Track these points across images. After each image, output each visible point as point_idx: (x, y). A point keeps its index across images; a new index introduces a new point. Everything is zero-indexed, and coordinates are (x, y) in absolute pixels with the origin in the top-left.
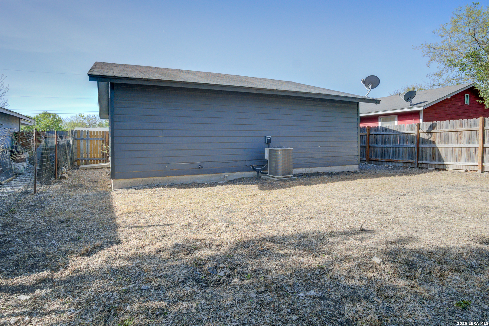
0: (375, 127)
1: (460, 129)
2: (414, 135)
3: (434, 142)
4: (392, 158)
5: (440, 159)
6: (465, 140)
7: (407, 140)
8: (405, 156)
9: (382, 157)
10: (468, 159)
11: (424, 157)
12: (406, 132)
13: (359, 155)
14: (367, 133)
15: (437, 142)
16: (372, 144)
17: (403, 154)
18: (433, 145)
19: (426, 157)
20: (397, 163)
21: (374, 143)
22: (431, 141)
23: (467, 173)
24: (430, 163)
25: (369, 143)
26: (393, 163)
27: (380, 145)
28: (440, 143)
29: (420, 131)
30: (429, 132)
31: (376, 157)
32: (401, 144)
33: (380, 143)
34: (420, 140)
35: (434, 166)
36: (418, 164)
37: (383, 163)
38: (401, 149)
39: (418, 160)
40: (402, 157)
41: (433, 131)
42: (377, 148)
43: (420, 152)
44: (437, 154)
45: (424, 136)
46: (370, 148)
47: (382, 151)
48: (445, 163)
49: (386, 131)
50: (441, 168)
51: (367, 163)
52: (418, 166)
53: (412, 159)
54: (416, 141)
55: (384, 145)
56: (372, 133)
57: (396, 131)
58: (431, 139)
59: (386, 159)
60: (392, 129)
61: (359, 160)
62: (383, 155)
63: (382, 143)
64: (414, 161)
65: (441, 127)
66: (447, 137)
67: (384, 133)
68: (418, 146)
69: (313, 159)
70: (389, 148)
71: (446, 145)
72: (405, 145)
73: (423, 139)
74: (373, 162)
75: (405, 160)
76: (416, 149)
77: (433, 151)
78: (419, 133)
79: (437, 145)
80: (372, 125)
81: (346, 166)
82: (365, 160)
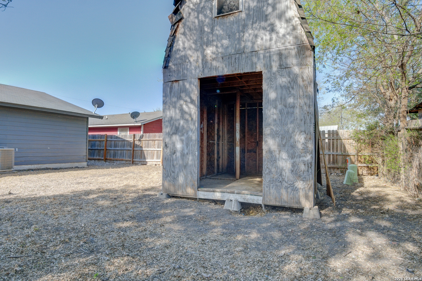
0: (111, 135)
1: (154, 139)
2: (132, 142)
3: (142, 147)
4: (120, 157)
5: (145, 158)
6: (156, 146)
7: (128, 146)
8: (126, 156)
9: (113, 157)
10: (157, 158)
11: (137, 157)
12: (128, 139)
13: (87, 155)
14: (105, 140)
15: (143, 147)
16: (108, 147)
17: (125, 155)
18: (141, 149)
19: (138, 157)
20: (122, 161)
21: (109, 147)
22: (140, 146)
23: (156, 166)
24: (139, 160)
25: (106, 146)
26: (120, 161)
27: (113, 148)
28: (144, 148)
29: (135, 139)
30: (139, 140)
31: (110, 157)
32: (125, 148)
33: (113, 147)
34: (135, 146)
35: (141, 162)
36: (133, 161)
37: (114, 161)
38: (125, 151)
39: (133, 159)
40: (125, 157)
41: (141, 140)
42: (111, 151)
43: (135, 154)
44: (143, 154)
45: (137, 143)
46: (107, 150)
47: (114, 152)
48: (147, 160)
49: (117, 139)
50: (144, 163)
51: (104, 161)
52: (133, 163)
53: (130, 158)
54: (132, 146)
55: (115, 149)
56: (108, 140)
57: (122, 139)
58: (141, 145)
59: (116, 158)
60: (121, 137)
61: (87, 159)
62: (115, 155)
63: (114, 147)
64: (131, 159)
65: (146, 137)
66: (148, 144)
67: (116, 140)
68: (133, 149)
69: (42, 158)
70: (118, 151)
71: (148, 149)
72: (127, 148)
73: (136, 145)
74: (108, 161)
75: (127, 159)
76: (132, 151)
77: (141, 153)
78: (134, 141)
79: (144, 149)
80: (109, 133)
81: (75, 163)
82: (103, 160)
